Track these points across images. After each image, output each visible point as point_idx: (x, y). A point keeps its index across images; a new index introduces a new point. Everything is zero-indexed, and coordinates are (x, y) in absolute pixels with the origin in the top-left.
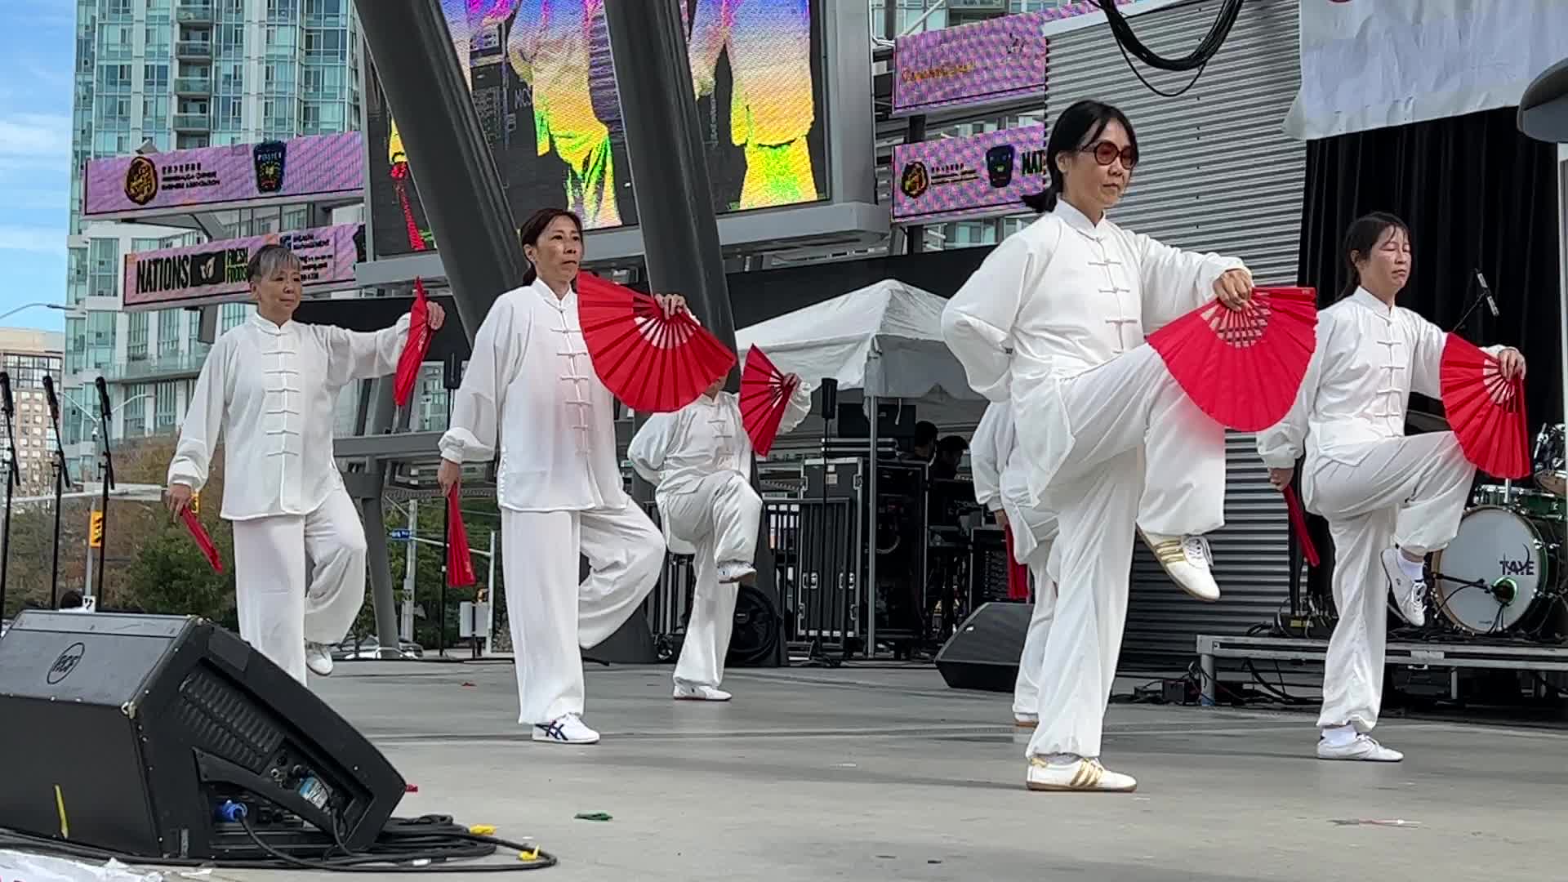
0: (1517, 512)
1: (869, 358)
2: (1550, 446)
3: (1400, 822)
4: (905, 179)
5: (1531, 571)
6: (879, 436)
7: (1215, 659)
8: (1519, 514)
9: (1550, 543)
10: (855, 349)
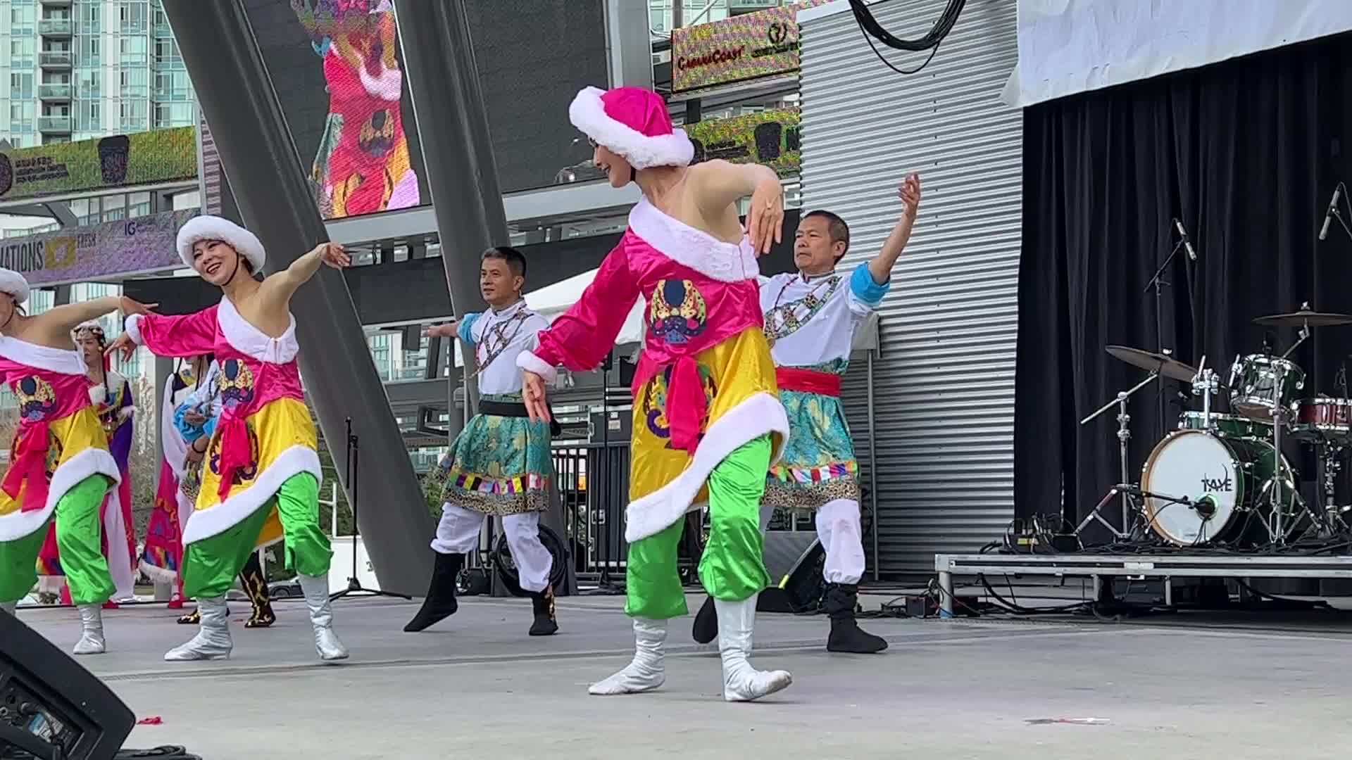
0: (1215, 435)
2: (1243, 375)
3: (1090, 720)
5: (1229, 487)
7: (952, 576)
8: (1217, 437)
9: (1246, 462)
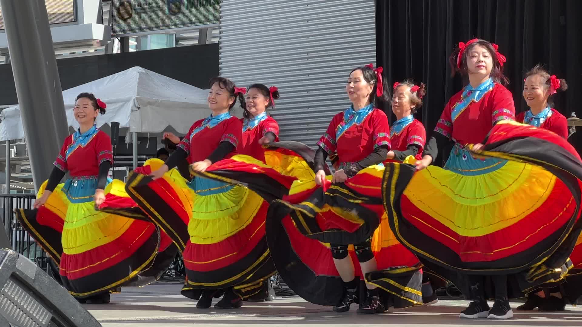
1: (132, 111)
4: (119, 10)
6: (138, 155)
10: (123, 105)
